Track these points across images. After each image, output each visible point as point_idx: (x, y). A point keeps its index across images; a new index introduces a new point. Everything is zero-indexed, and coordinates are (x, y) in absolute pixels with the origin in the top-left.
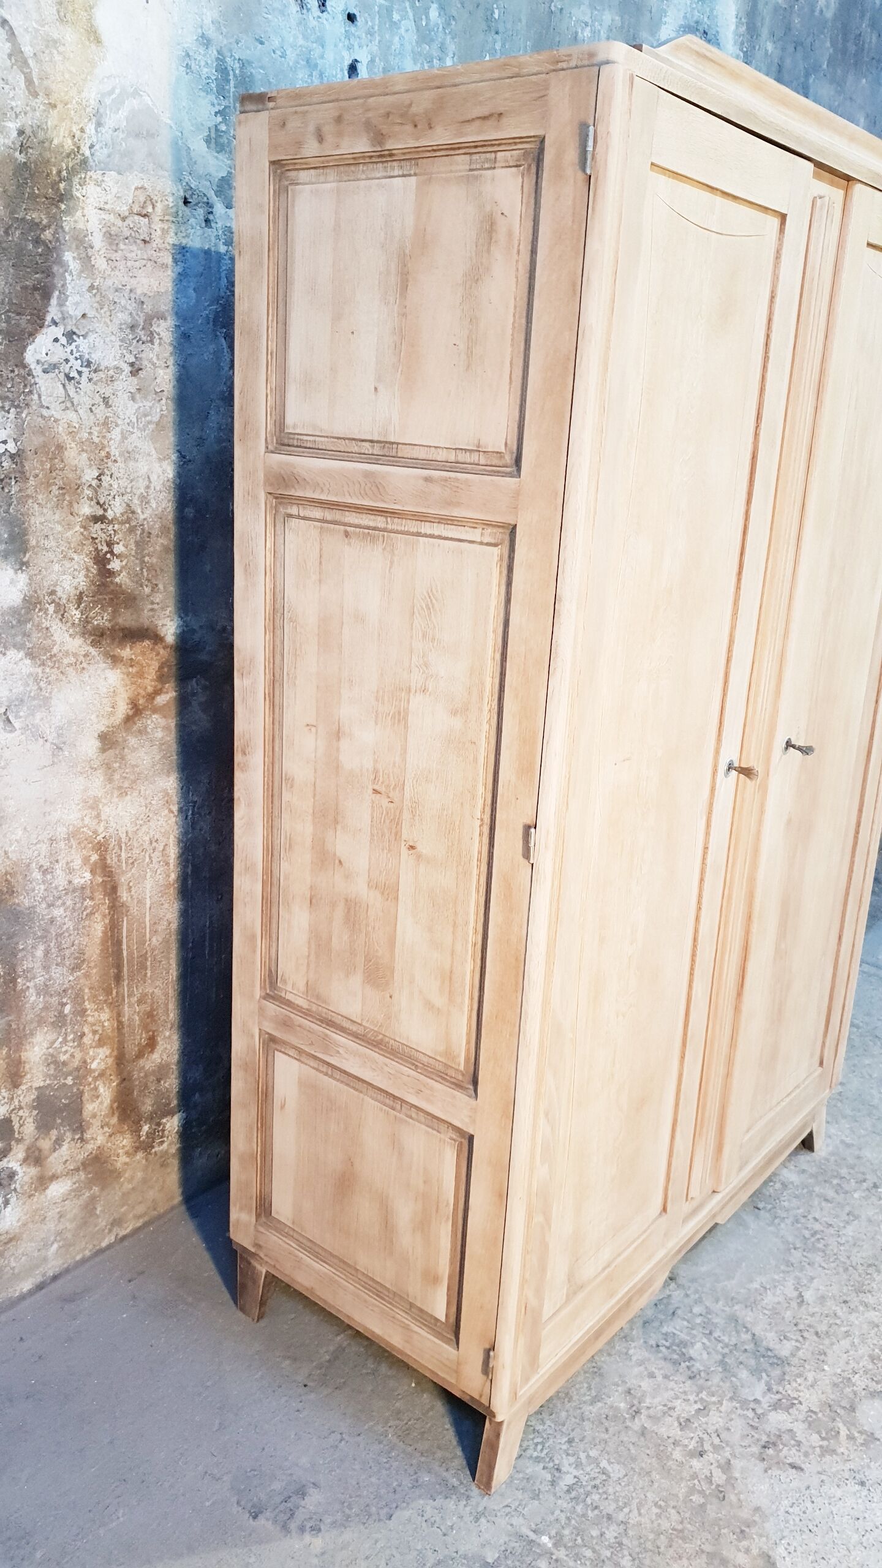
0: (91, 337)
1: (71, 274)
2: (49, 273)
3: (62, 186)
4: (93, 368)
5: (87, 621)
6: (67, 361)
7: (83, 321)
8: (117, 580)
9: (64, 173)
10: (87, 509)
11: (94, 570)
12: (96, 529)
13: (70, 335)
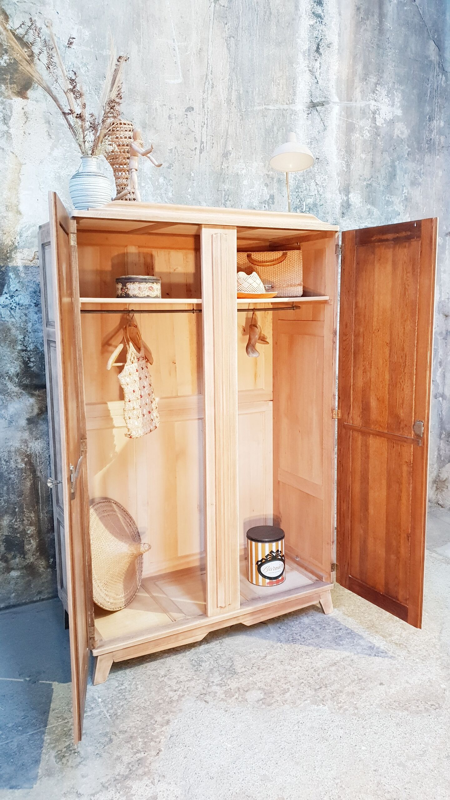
0: (19, 296)
1: (12, 279)
2: (4, 279)
3: (8, 255)
4: (20, 305)
5: (21, 382)
6: (11, 304)
7: (17, 292)
8: (32, 369)
9: (9, 251)
10: (19, 348)
11: (23, 366)
12: (23, 354)
13: (12, 297)
